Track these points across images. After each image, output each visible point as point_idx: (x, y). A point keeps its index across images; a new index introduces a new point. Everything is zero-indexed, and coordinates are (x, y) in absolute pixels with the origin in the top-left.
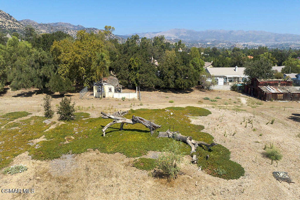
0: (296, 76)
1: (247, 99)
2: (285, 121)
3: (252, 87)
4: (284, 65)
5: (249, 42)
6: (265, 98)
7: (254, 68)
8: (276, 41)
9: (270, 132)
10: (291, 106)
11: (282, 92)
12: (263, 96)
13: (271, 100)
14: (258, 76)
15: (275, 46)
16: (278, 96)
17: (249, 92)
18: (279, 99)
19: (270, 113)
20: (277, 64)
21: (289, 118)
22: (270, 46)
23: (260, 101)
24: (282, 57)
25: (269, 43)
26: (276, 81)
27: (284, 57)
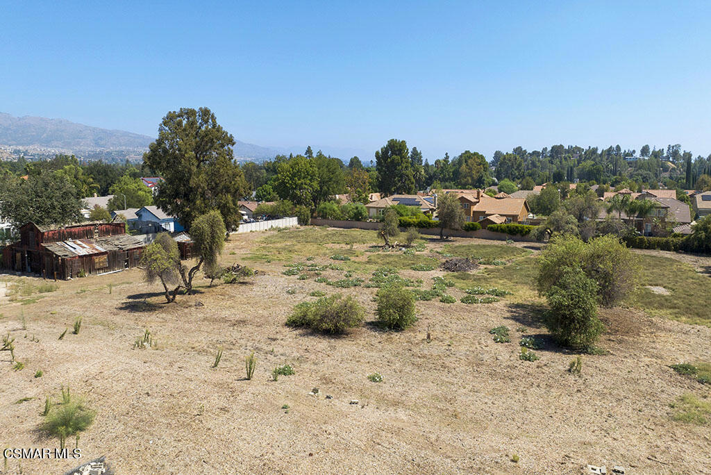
0: (137, 214)
1: (9, 284)
2: (111, 317)
3: (25, 248)
4: (113, 192)
5: (29, 144)
6: (64, 272)
7: (26, 198)
8: (97, 144)
9: (68, 358)
10: (126, 280)
11: (103, 250)
12: (56, 269)
13: (79, 275)
14: (41, 217)
15: (95, 155)
16: (97, 260)
17: (18, 264)
18: (99, 269)
19: (75, 309)
20: (99, 192)
21: (121, 309)
22: (85, 157)
23: (49, 282)
24: (107, 175)
25: (84, 150)
26: (86, 225)
27: (111, 175)
